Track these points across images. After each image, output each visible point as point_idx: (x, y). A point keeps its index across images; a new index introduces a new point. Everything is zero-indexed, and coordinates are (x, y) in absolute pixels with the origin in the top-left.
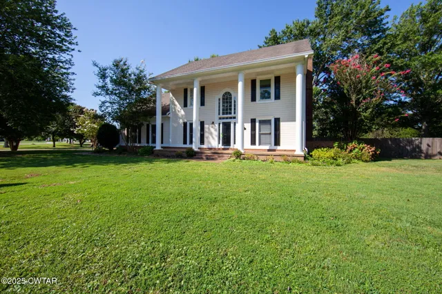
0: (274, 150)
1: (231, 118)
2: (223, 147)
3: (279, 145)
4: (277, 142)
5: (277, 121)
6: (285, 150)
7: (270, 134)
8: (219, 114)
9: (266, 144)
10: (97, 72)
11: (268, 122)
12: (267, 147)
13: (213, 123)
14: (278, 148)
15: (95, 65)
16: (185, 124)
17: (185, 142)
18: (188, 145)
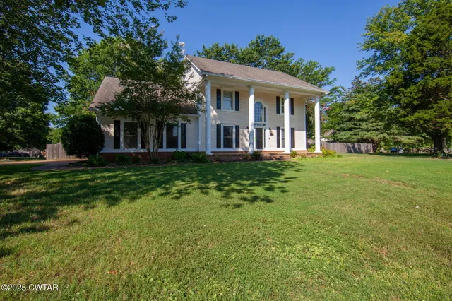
1: (261, 125)
2: (257, 150)
3: (294, 147)
4: (293, 145)
5: (292, 130)
13: (248, 128)
14: (294, 149)
16: (218, 127)
17: (219, 146)
18: (222, 149)
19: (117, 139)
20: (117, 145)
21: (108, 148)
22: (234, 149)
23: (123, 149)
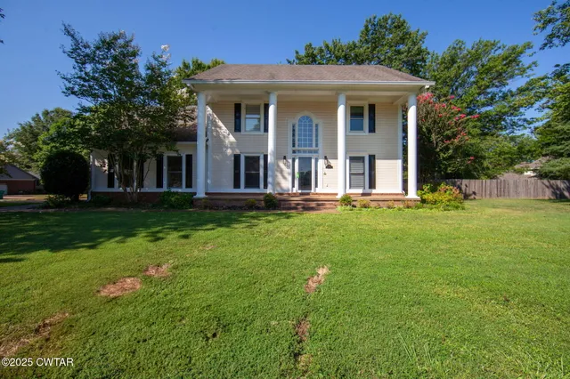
0: (370, 194)
1: (310, 152)
2: (300, 191)
3: (375, 188)
4: (372, 185)
5: (372, 158)
6: (382, 194)
7: (363, 174)
8: (294, 146)
9: (358, 187)
10: (69, 48)
11: (361, 159)
12: (360, 191)
13: (285, 158)
14: (374, 191)
15: (68, 32)
16: (237, 158)
17: (237, 185)
18: (242, 190)
19: (111, 176)
20: (111, 184)
21: (101, 187)
22: (261, 190)
23: (118, 188)
